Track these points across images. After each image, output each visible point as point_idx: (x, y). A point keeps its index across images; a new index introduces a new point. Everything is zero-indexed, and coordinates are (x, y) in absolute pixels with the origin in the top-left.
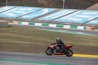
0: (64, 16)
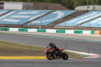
0: (94, 19)
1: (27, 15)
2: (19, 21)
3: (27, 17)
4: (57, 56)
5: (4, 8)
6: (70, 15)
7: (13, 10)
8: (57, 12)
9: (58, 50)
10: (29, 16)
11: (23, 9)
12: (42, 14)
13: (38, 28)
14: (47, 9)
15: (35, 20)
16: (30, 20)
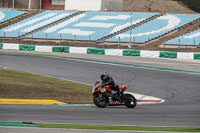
1: (109, 21)
2: (91, 33)
3: (108, 25)
4: (114, 99)
5: (66, 8)
6: (191, 24)
7: (82, 12)
8: (168, 17)
9: (117, 88)
10: (112, 25)
11: (102, 10)
12: (138, 21)
13: (126, 47)
14: (149, 10)
15: (122, 31)
16: (112, 32)
